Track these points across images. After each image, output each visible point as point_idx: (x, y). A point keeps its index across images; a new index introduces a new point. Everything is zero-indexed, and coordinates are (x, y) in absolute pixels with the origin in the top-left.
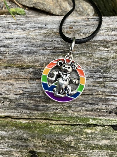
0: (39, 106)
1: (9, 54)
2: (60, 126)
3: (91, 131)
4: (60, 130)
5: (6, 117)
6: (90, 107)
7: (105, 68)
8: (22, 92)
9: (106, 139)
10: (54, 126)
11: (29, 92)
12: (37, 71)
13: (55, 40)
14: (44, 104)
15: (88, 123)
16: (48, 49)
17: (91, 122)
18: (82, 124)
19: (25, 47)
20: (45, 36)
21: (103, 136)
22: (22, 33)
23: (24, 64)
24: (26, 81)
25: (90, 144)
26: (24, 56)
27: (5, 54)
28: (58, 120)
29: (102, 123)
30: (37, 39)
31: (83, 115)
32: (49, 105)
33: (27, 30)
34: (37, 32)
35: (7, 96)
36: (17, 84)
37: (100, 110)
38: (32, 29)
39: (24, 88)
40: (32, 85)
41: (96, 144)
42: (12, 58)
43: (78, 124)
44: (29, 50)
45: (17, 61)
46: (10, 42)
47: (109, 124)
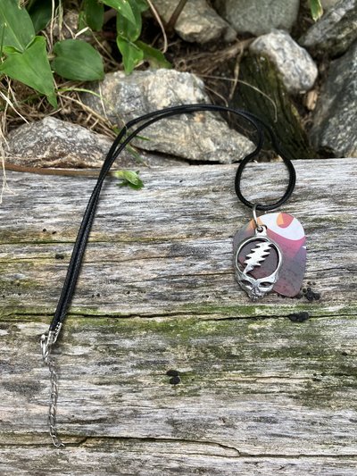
0: (181, 293)
1: (133, 224)
2: (214, 322)
3: (258, 326)
4: (214, 328)
5: (131, 316)
9: (282, 338)
10: (204, 323)
11: (166, 276)
12: (176, 245)
14: (188, 290)
15: (253, 313)
17: (258, 312)
18: (245, 316)
19: (156, 214)
20: (183, 197)
21: (277, 332)
22: (149, 194)
23: (157, 237)
24: (161, 260)
25: (260, 348)
26: (156, 226)
27: (128, 224)
28: (209, 313)
29: (273, 313)
30: (173, 202)
31: (245, 303)
32: (195, 291)
33: (156, 189)
35: (135, 284)
36: (149, 265)
38: (163, 188)
39: (158, 270)
40: (169, 265)
41: (269, 348)
42: (138, 230)
43: (238, 316)
45: (146, 233)
46: (133, 207)
47: (284, 313)
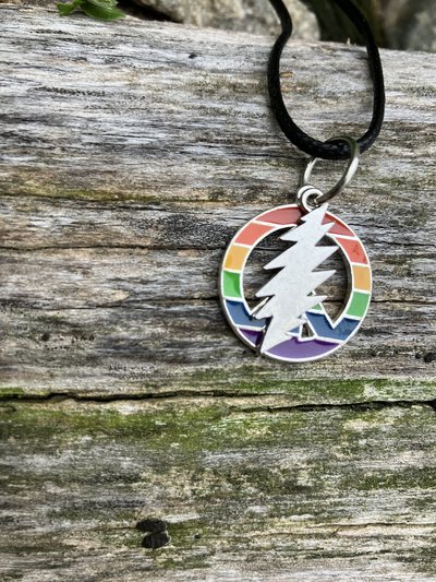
0: (190, 344)
1: (63, 149)
2: (264, 415)
3: (366, 424)
4: (264, 430)
5: (53, 396)
6: (366, 343)
7: (409, 212)
8: (121, 296)
9: (411, 449)
11: (152, 296)
12: (182, 217)
13: (237, 109)
15: (359, 396)
16: (217, 142)
18: (338, 402)
19: (129, 130)
21: (403, 437)
22: (108, 75)
23: (129, 192)
24: (139, 254)
25: (361, 470)
26: (128, 160)
27: (50, 148)
28: (256, 395)
29: (401, 395)
30: (174, 103)
31: (343, 372)
33: (126, 66)
34: (165, 78)
36: (105, 265)
37: (396, 352)
38: (146, 66)
39: (130, 280)
40: (162, 270)
41: (380, 471)
42: (78, 167)
43: (324, 403)
44: (145, 141)
45: (99, 177)
46: (63, 104)
47: (423, 397)
